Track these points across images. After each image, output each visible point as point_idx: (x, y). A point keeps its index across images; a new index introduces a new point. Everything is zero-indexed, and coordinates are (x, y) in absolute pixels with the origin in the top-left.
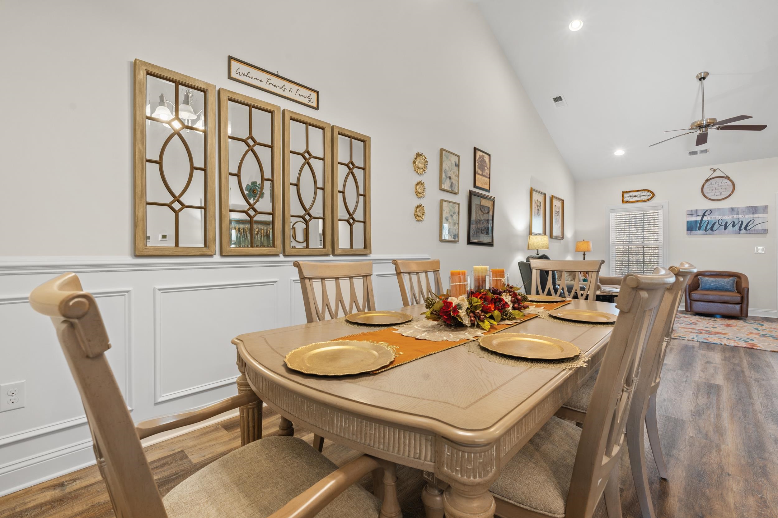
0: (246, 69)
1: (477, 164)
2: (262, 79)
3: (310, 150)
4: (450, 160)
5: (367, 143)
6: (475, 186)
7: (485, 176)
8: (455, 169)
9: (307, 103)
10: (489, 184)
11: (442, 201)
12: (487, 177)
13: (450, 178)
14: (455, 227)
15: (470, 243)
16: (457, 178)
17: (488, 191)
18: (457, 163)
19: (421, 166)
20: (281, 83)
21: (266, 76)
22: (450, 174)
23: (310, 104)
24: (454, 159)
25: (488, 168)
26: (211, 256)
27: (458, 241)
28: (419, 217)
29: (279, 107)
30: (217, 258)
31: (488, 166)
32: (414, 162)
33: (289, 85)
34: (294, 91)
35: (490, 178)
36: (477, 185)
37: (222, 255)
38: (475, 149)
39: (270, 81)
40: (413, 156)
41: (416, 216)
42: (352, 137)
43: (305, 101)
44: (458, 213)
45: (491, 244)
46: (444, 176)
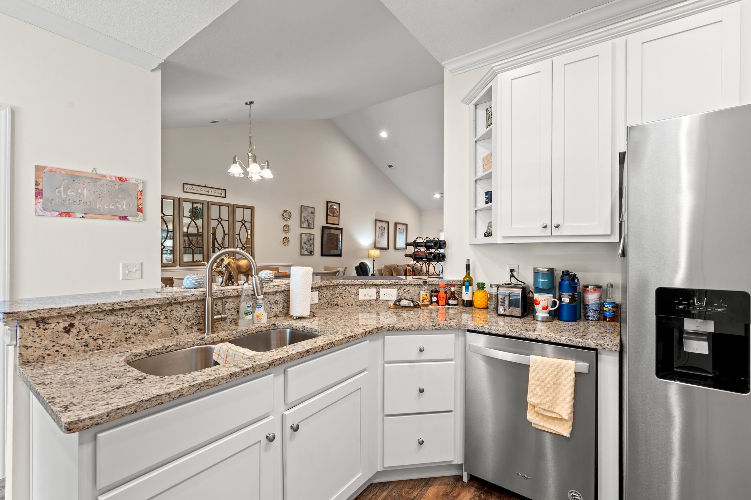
0: (190, 187)
1: (328, 210)
2: (198, 190)
3: (221, 217)
4: (308, 211)
5: (253, 210)
6: (327, 223)
7: (335, 216)
8: (312, 215)
9: (220, 196)
10: (338, 221)
11: (302, 234)
12: (337, 217)
13: (308, 220)
14: (311, 247)
15: (322, 255)
16: (313, 220)
17: (338, 225)
18: (313, 212)
19: (287, 216)
20: (207, 189)
21: (199, 188)
22: (309, 218)
23: (222, 196)
24: (310, 210)
25: (338, 212)
26: (175, 266)
27: (313, 255)
28: (285, 243)
29: (206, 201)
30: (178, 267)
31: (338, 210)
32: (282, 215)
33: (211, 190)
34: (213, 192)
35: (339, 217)
36: (328, 222)
37: (180, 266)
38: (328, 202)
39: (216, 192)
40: (282, 212)
41: (284, 242)
42: (244, 207)
43: (219, 195)
44: (313, 239)
45: (340, 256)
46: (303, 220)
